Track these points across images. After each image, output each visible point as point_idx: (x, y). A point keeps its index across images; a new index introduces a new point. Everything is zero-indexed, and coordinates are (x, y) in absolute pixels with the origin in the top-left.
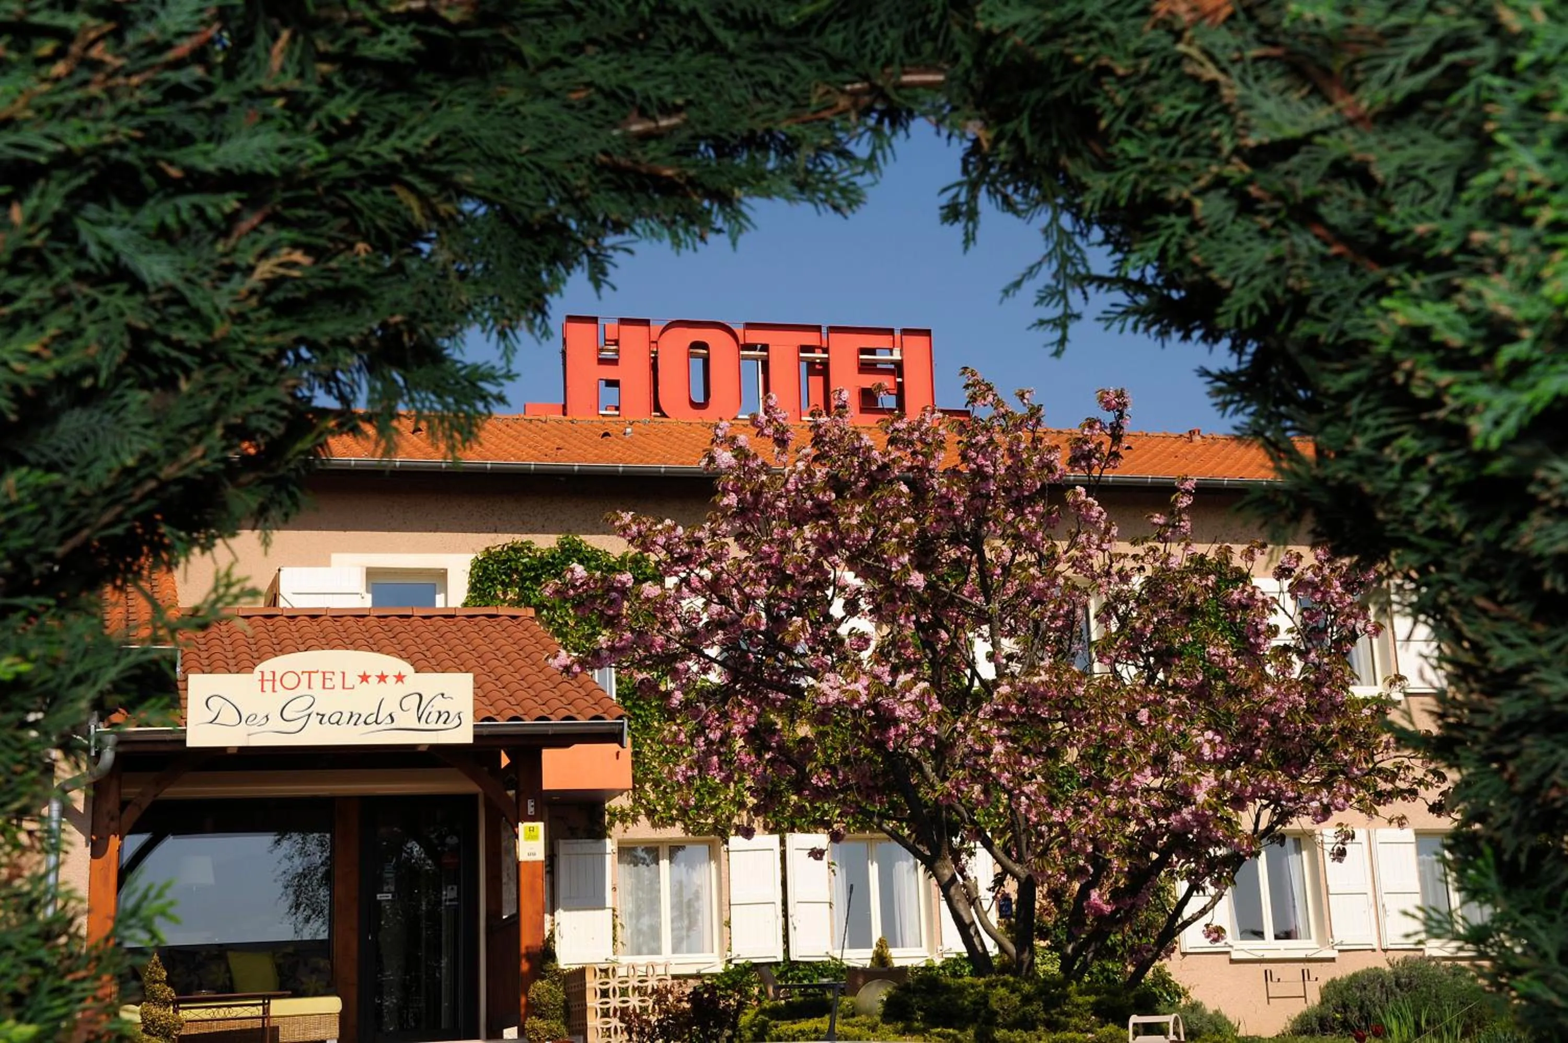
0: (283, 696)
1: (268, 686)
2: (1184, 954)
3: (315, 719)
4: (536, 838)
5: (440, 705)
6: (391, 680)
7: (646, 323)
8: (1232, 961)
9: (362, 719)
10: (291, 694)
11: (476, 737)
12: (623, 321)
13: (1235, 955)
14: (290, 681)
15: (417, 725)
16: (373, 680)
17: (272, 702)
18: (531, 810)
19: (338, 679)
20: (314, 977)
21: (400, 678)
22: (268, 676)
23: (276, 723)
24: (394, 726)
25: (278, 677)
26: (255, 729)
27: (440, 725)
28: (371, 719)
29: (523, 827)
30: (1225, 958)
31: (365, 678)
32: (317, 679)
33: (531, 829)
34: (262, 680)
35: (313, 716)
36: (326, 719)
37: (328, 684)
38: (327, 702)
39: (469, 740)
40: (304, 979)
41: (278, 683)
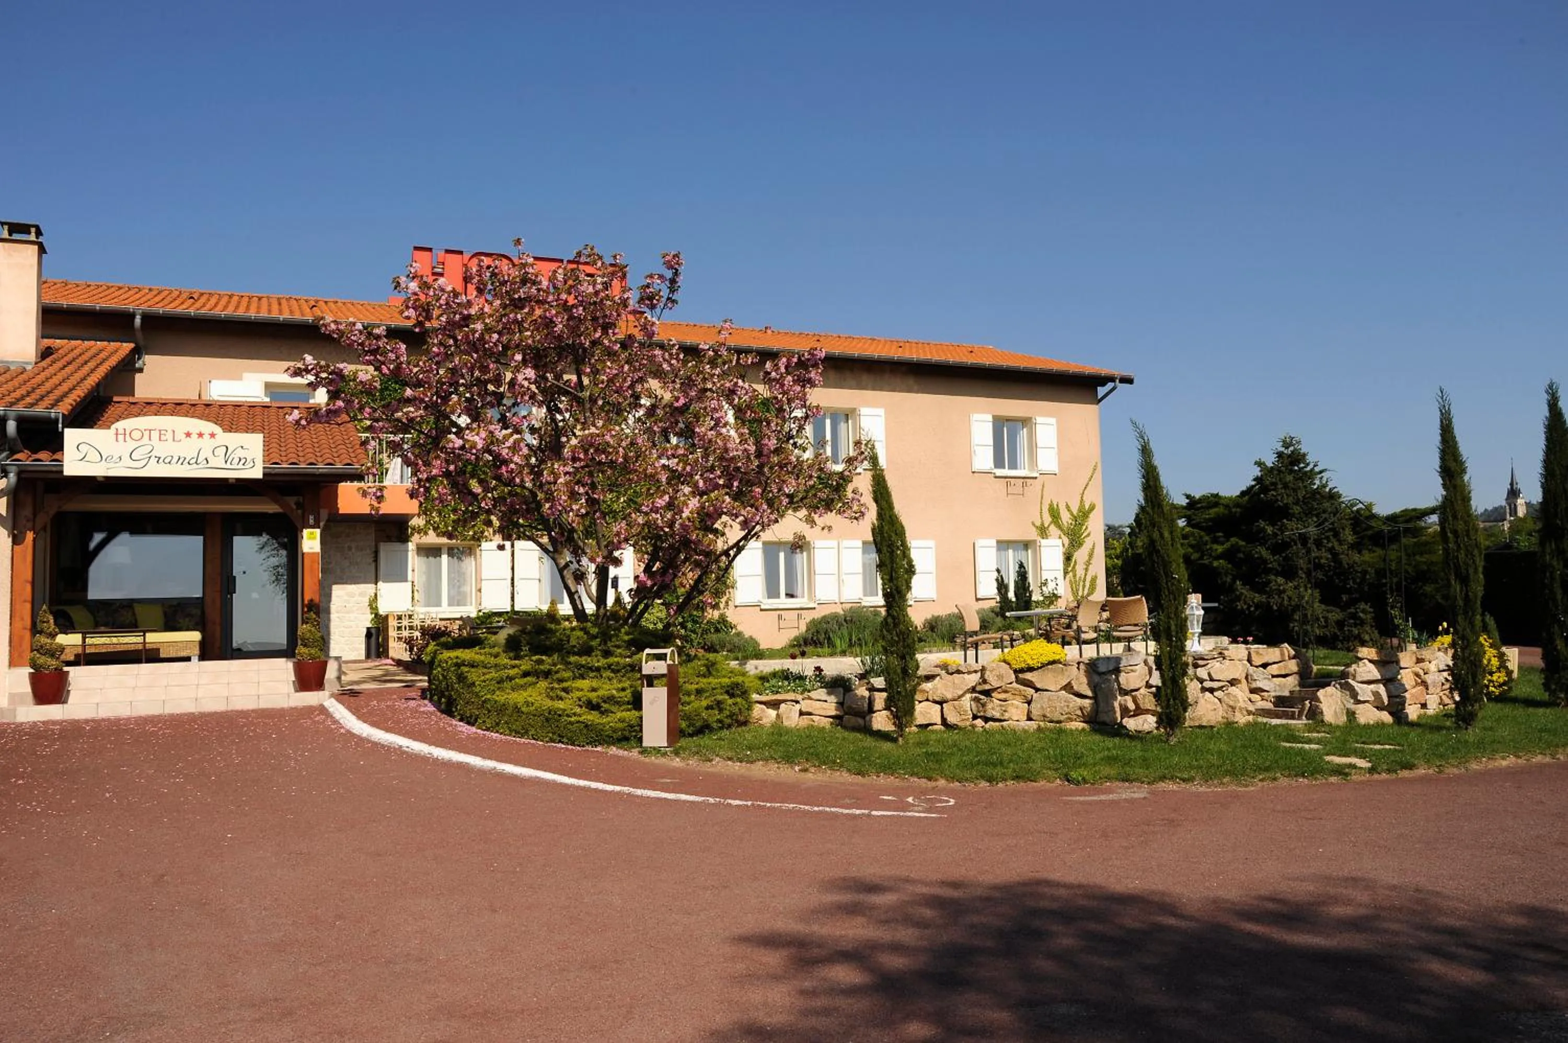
0: (132, 445)
1: (121, 437)
2: (736, 607)
3: (154, 460)
4: (315, 538)
5: (240, 453)
6: (206, 437)
7: (461, 253)
8: (761, 610)
9: (187, 461)
10: (136, 444)
11: (264, 474)
12: (448, 251)
13: (763, 607)
14: (136, 435)
15: (224, 466)
16: (194, 436)
17: (124, 448)
18: (311, 522)
19: (169, 435)
20: (187, 619)
21: (212, 435)
22: (121, 431)
23: (126, 461)
24: (209, 466)
25: (128, 433)
26: (112, 465)
27: (240, 466)
28: (193, 461)
29: (306, 532)
30: (758, 608)
31: (188, 435)
32: (155, 435)
33: (312, 533)
34: (117, 434)
35: (153, 458)
36: (161, 461)
37: (163, 437)
38: (162, 449)
39: (260, 476)
40: (181, 621)
41: (128, 436)
